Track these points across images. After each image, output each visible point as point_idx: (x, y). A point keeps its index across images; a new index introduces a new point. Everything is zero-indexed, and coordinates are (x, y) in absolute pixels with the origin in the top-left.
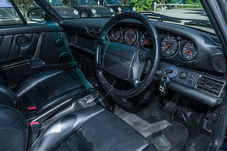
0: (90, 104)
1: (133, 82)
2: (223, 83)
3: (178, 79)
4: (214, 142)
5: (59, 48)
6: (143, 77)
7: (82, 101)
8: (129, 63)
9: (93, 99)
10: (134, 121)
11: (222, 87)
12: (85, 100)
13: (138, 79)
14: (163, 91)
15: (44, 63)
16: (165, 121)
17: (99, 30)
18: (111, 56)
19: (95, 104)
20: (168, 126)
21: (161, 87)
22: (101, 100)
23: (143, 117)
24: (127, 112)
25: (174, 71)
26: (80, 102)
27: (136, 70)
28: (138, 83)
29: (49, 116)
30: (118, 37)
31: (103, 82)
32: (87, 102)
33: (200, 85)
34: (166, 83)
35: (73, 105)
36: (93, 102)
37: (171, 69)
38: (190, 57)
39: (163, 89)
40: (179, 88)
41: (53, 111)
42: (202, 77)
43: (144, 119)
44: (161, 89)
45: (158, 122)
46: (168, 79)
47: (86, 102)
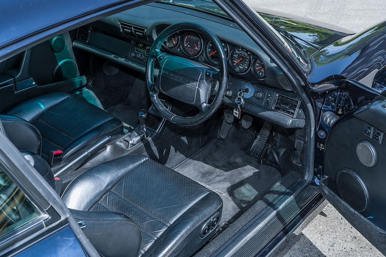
0: (134, 145)
1: (201, 106)
2: (298, 102)
3: (254, 100)
4: (303, 177)
5: (55, 54)
6: (211, 99)
7: (121, 142)
8: (195, 83)
9: (139, 138)
10: (202, 170)
11: (296, 106)
12: (126, 139)
13: (205, 102)
14: (237, 116)
15: (34, 83)
16: (248, 167)
17: (144, 30)
18: (172, 75)
19: (142, 144)
20: (254, 173)
21: (235, 111)
22: (150, 139)
23: (217, 164)
24: (190, 160)
25: (250, 90)
26: (118, 143)
27: (203, 91)
28: (206, 107)
29: (83, 161)
30: (174, 43)
31: (161, 108)
32: (131, 142)
33: (278, 106)
34: (241, 106)
35: (109, 148)
36: (138, 142)
37: (247, 87)
38: (262, 74)
39: (238, 113)
40: (256, 110)
41: (88, 154)
42: (279, 96)
43: (217, 167)
44: (236, 113)
45: (239, 169)
46: (242, 100)
47: (128, 143)
